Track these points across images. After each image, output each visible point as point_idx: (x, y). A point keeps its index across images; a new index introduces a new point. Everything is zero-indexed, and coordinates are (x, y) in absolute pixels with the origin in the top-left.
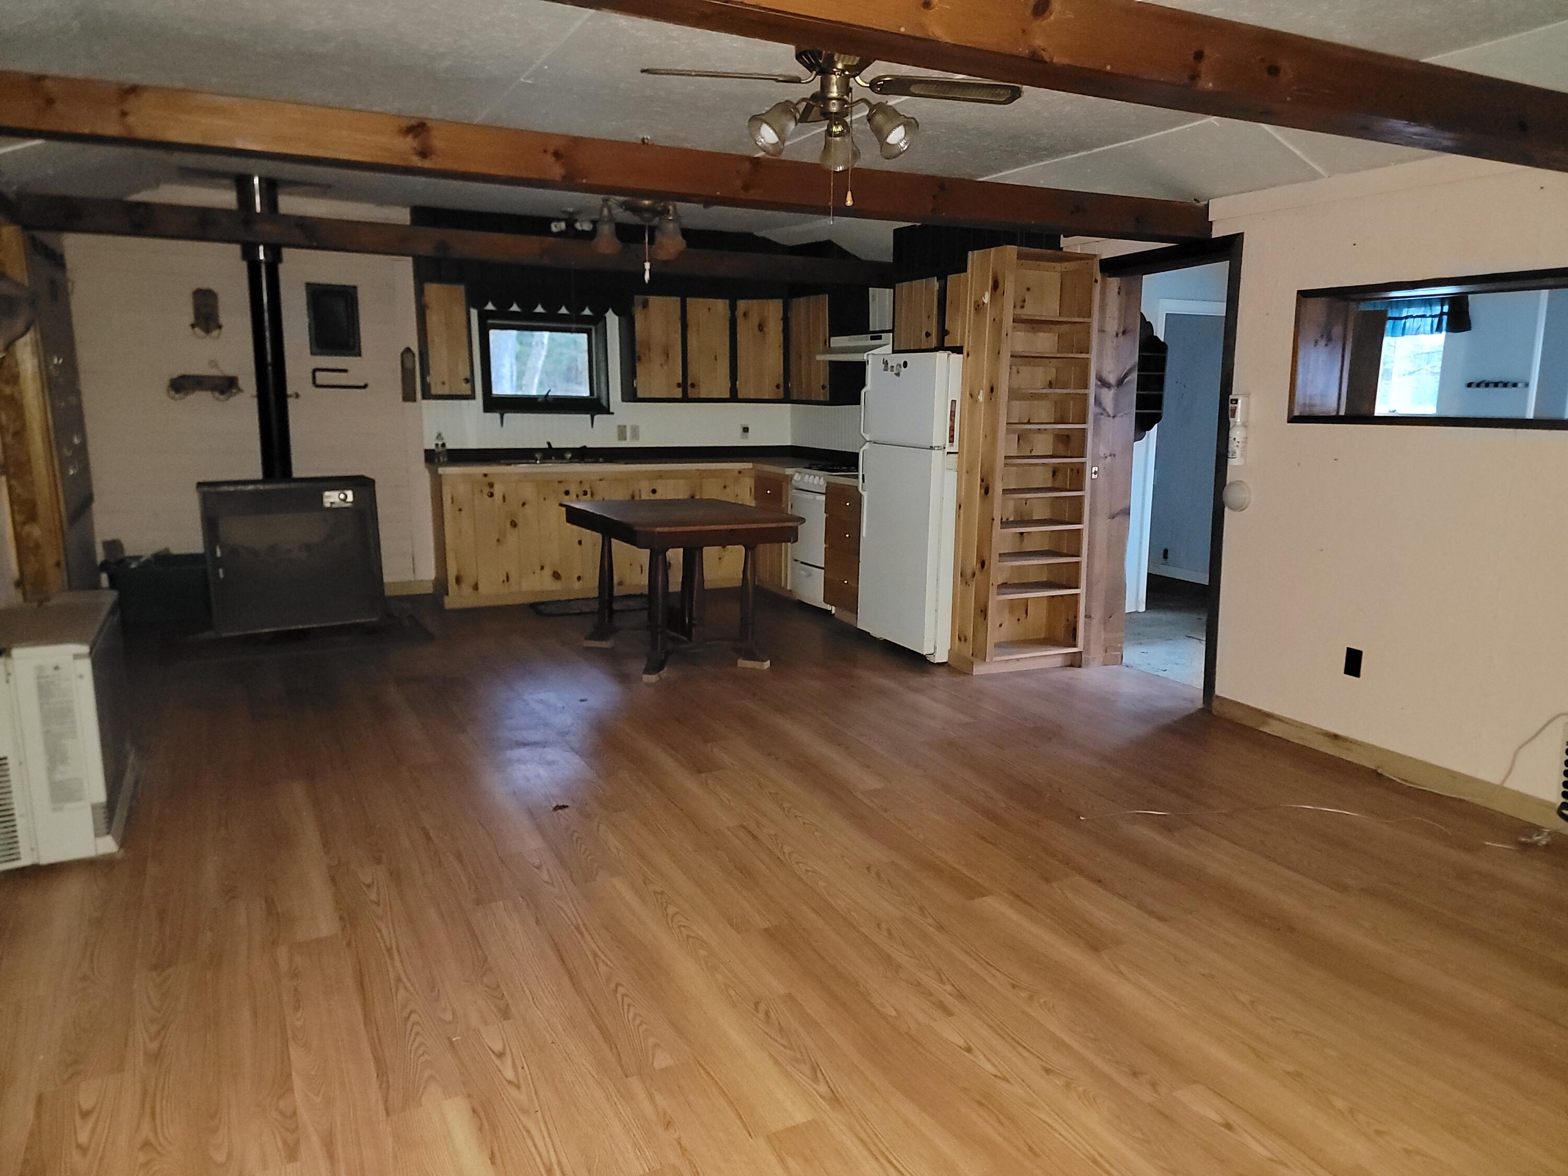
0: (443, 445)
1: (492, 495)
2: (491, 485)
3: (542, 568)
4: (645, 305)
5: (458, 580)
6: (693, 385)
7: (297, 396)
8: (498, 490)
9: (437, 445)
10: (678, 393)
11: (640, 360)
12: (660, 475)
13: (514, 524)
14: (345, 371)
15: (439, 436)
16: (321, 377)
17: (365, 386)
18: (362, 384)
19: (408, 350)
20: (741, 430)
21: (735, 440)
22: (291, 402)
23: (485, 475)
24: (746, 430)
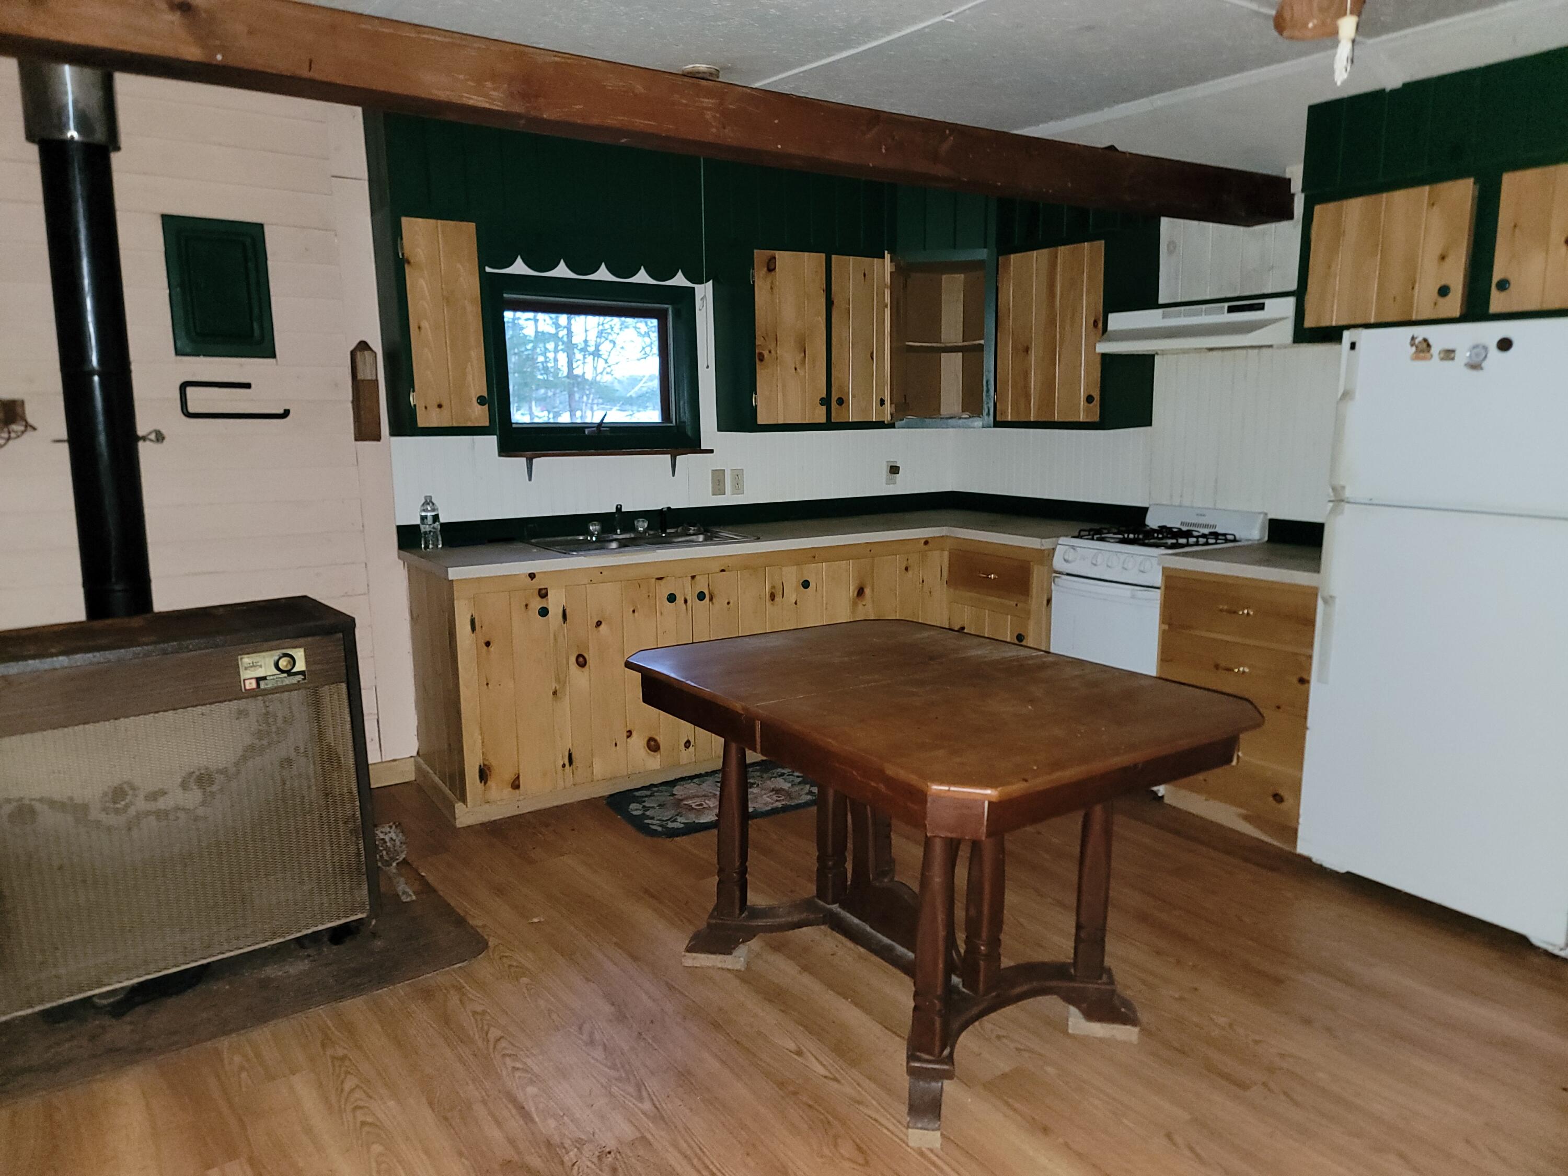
0: (436, 518)
1: (544, 612)
2: (543, 594)
3: (629, 734)
4: (771, 267)
5: (484, 774)
6: (841, 401)
7: (160, 437)
8: (555, 603)
9: (423, 518)
10: (820, 416)
11: (761, 360)
12: (813, 555)
13: (582, 662)
14: (247, 386)
15: (428, 501)
16: (198, 399)
17: (286, 413)
18: (281, 411)
19: (363, 346)
20: (885, 470)
21: (880, 487)
22: (145, 451)
23: (532, 576)
24: (894, 470)
